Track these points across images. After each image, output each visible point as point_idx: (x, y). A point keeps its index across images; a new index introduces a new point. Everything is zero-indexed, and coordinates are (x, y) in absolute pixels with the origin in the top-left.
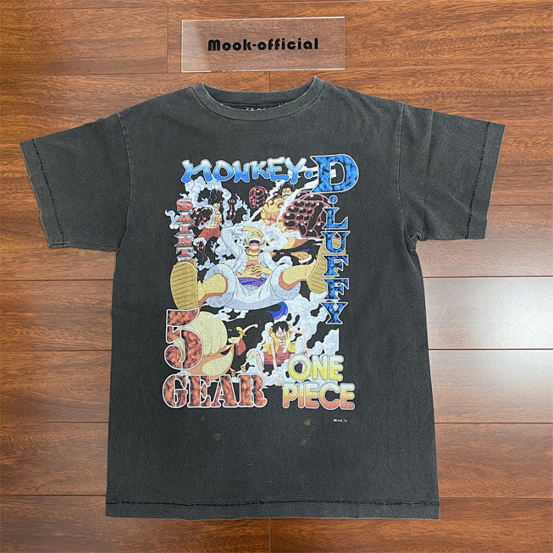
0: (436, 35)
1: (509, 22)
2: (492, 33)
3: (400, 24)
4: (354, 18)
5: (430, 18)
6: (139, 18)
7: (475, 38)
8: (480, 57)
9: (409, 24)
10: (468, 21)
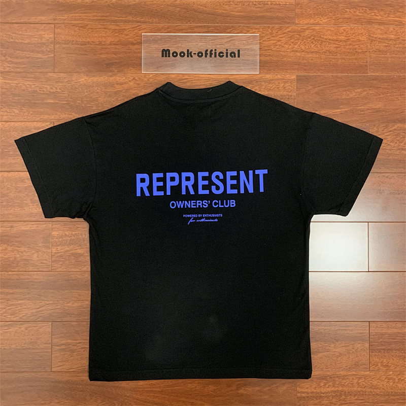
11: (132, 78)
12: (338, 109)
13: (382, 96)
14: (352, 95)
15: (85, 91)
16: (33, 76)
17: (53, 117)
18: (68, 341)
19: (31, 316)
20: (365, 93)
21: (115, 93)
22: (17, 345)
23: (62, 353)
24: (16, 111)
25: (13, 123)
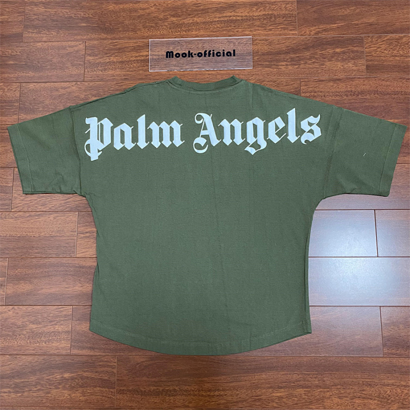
0: (188, 20)
1: (233, 13)
2: (222, 19)
3: (167, 14)
4: (139, 11)
5: (185, 10)
6: (7, 10)
7: (212, 22)
8: (215, 33)
9: (172, 14)
10: (208, 12)
11: (153, 4)
12: (335, 24)
13: (374, 12)
14: (347, 12)
15: (113, 16)
16: (69, 5)
17: (85, 38)
18: (92, 229)
19: (59, 207)
20: (358, 10)
21: (139, 17)
22: (46, 233)
23: (86, 240)
24: (54, 33)
25: (52, 43)
